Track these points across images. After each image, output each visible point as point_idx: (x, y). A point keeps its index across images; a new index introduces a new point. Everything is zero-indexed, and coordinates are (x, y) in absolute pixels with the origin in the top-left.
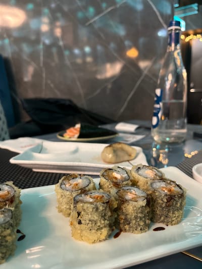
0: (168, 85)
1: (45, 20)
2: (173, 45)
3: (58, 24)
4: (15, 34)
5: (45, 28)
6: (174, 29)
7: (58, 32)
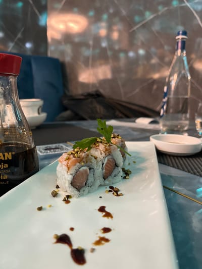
0: (173, 84)
1: (104, 24)
2: (179, 51)
3: (115, 28)
4: (77, 40)
5: (103, 32)
6: (180, 38)
7: (115, 35)
